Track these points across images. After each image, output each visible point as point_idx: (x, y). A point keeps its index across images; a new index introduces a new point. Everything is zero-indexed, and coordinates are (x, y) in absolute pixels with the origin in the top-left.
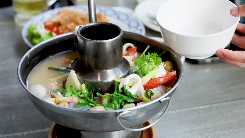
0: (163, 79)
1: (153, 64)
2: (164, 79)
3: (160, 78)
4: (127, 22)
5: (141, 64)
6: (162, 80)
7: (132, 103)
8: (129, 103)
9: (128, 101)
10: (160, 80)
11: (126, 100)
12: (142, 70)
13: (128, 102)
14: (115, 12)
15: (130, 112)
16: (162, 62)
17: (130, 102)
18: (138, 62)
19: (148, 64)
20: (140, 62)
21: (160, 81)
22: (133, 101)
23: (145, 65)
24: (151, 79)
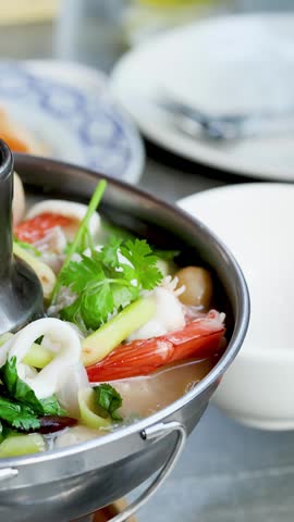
0: (170, 345)
1: (134, 282)
2: (174, 346)
3: (159, 343)
4: (77, 121)
5: (83, 282)
6: (163, 349)
7: (31, 431)
8: (22, 432)
9: (16, 424)
10: (155, 346)
11: (8, 419)
12: (86, 307)
13: (14, 428)
14: (33, 83)
15: (15, 472)
16: (170, 277)
17: (26, 427)
18: (73, 273)
19: (111, 284)
20: (80, 274)
21: (157, 352)
22: (36, 424)
23: (101, 285)
24: (124, 342)
